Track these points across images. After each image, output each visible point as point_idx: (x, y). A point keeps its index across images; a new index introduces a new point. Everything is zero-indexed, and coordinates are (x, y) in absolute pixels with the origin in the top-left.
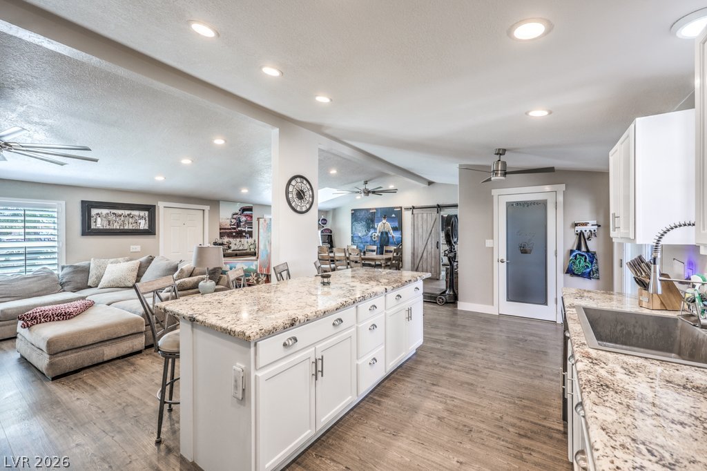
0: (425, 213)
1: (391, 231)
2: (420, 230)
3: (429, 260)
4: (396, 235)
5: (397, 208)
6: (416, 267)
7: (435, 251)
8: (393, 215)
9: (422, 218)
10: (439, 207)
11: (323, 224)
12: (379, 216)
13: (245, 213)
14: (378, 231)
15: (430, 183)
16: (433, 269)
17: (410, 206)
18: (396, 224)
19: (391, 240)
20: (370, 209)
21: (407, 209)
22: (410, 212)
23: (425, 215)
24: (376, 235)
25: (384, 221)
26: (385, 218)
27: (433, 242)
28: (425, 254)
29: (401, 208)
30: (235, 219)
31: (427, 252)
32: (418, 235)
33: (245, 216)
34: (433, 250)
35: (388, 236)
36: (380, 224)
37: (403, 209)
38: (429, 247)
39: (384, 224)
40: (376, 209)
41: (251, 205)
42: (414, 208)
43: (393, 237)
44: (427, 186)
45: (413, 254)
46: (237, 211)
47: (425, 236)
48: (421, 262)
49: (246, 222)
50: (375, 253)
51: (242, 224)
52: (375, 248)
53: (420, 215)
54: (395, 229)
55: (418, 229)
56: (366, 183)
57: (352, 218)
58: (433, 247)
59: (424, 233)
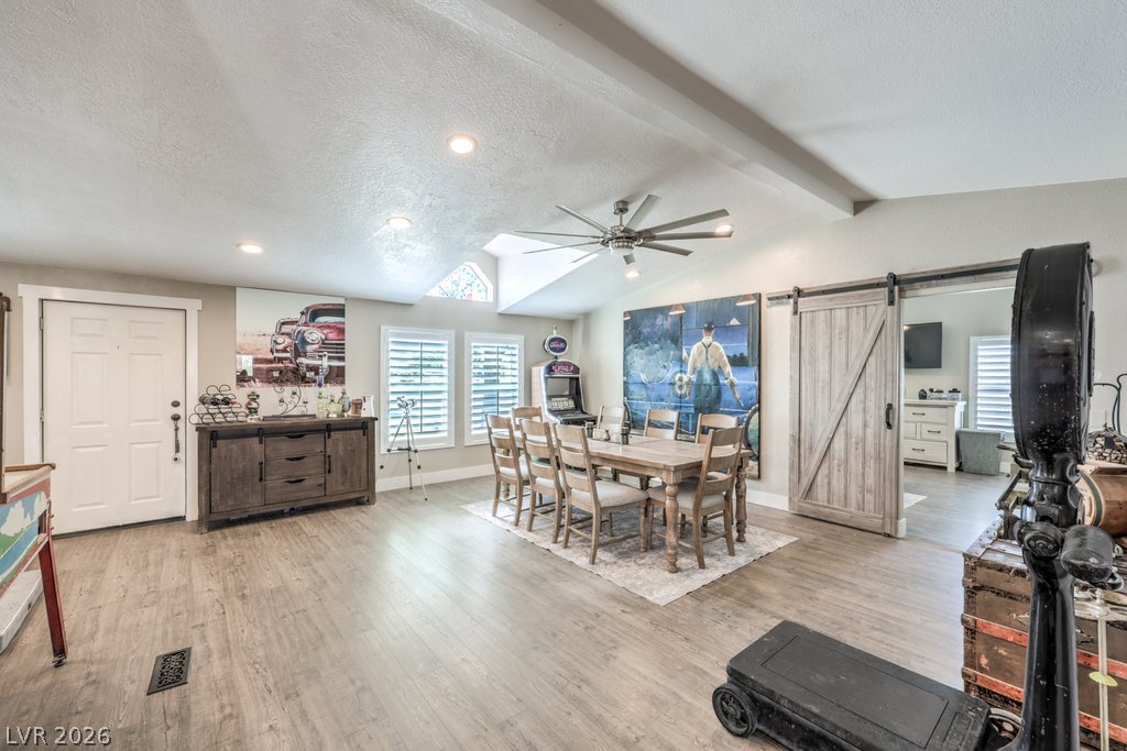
0: (840, 308)
1: (728, 369)
2: (823, 366)
3: (855, 466)
4: (741, 380)
5: (746, 298)
6: (805, 482)
7: (878, 436)
8: (734, 322)
9: (831, 325)
10: (897, 286)
11: (554, 350)
12: (694, 325)
13: (322, 320)
14: (689, 369)
15: (862, 204)
16: (869, 497)
17: (789, 289)
18: (742, 348)
19: (727, 396)
20: (670, 308)
21: (776, 299)
22: (788, 308)
23: (840, 314)
24: (685, 379)
25: (707, 339)
26: (709, 329)
27: (871, 405)
28: (839, 444)
29: (758, 297)
30: (288, 334)
31: (847, 434)
32: (815, 381)
33: (321, 327)
34: (870, 431)
35: (717, 383)
36: (695, 349)
37: (764, 301)
38: (855, 420)
39: (707, 347)
40: (684, 306)
41: (341, 301)
42: (799, 293)
43: (732, 385)
44: (845, 215)
45: (797, 441)
46: (296, 316)
47: (842, 384)
48: (824, 471)
49: (324, 343)
50: (670, 434)
51: (309, 348)
52: (672, 416)
53: (821, 316)
54: (738, 362)
55: (813, 362)
56: (622, 208)
57: (626, 335)
58: (871, 421)
59: (837, 376)
